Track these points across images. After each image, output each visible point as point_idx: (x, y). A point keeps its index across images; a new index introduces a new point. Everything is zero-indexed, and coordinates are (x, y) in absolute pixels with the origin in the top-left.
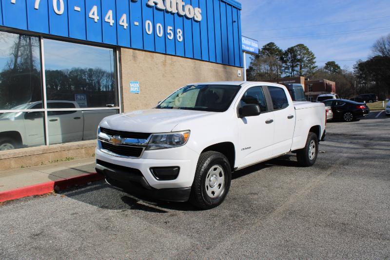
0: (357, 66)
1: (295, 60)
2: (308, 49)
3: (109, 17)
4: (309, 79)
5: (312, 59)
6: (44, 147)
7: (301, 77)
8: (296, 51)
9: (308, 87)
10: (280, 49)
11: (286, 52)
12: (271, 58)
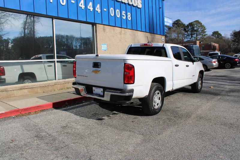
0: (233, 34)
1: (193, 30)
2: (201, 24)
3: (90, 6)
4: (202, 43)
5: (204, 30)
6: (55, 81)
7: (197, 41)
8: (194, 25)
9: (201, 47)
10: (184, 23)
11: (188, 25)
12: (178, 29)
